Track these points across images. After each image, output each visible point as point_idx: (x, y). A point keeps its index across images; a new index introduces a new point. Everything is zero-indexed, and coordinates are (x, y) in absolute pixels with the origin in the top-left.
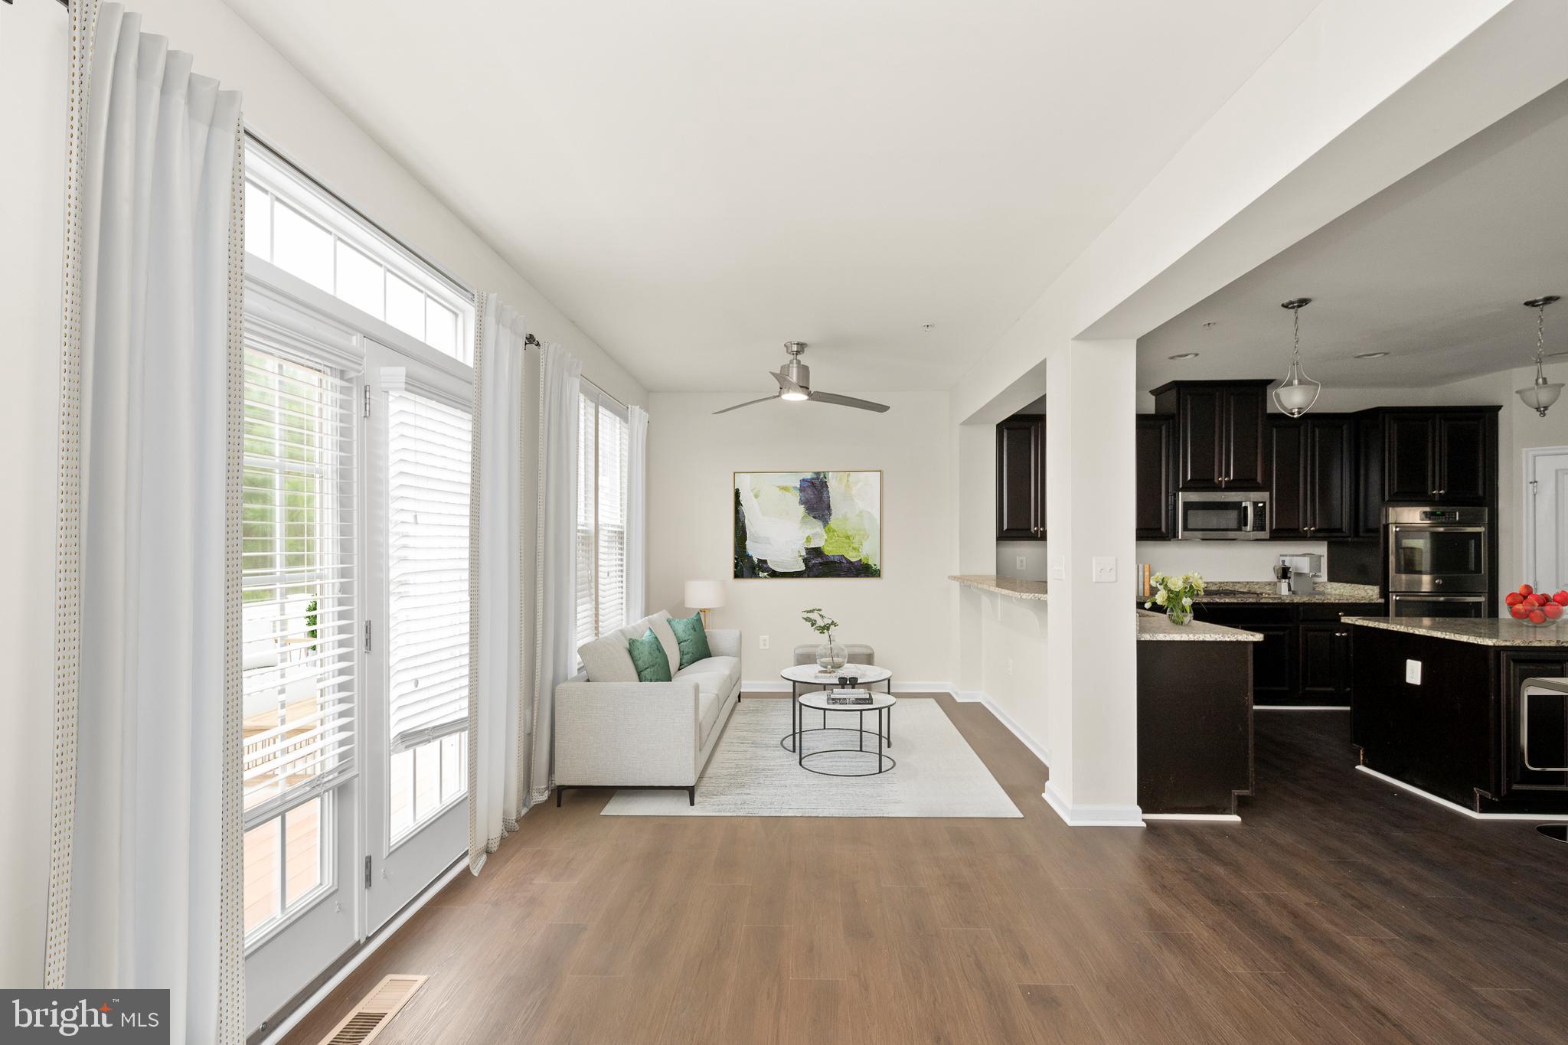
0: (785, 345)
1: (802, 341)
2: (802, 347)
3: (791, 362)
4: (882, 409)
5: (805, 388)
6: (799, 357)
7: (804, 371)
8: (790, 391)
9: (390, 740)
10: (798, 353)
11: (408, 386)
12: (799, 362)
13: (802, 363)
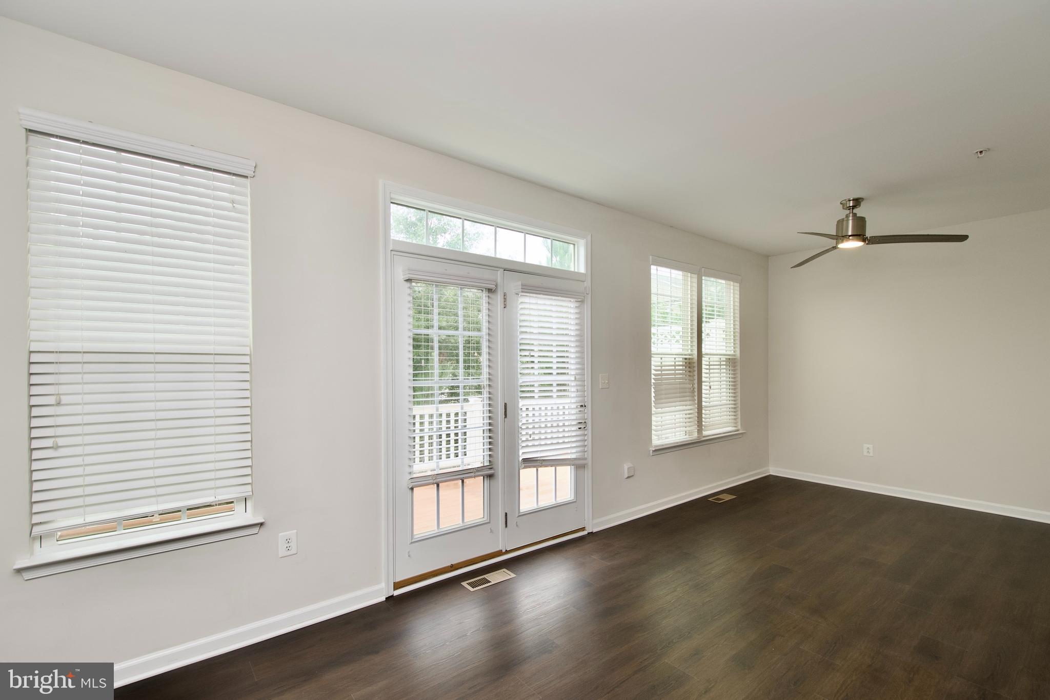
0: (841, 203)
1: (856, 196)
2: (857, 202)
3: (847, 216)
4: (962, 238)
5: (860, 234)
6: (855, 211)
7: (861, 223)
8: (844, 241)
9: (519, 461)
10: (854, 207)
11: (523, 290)
12: (854, 215)
13: (858, 215)
